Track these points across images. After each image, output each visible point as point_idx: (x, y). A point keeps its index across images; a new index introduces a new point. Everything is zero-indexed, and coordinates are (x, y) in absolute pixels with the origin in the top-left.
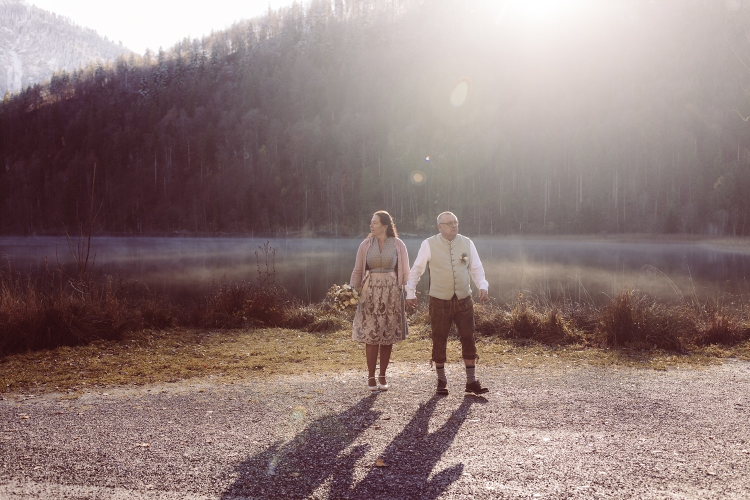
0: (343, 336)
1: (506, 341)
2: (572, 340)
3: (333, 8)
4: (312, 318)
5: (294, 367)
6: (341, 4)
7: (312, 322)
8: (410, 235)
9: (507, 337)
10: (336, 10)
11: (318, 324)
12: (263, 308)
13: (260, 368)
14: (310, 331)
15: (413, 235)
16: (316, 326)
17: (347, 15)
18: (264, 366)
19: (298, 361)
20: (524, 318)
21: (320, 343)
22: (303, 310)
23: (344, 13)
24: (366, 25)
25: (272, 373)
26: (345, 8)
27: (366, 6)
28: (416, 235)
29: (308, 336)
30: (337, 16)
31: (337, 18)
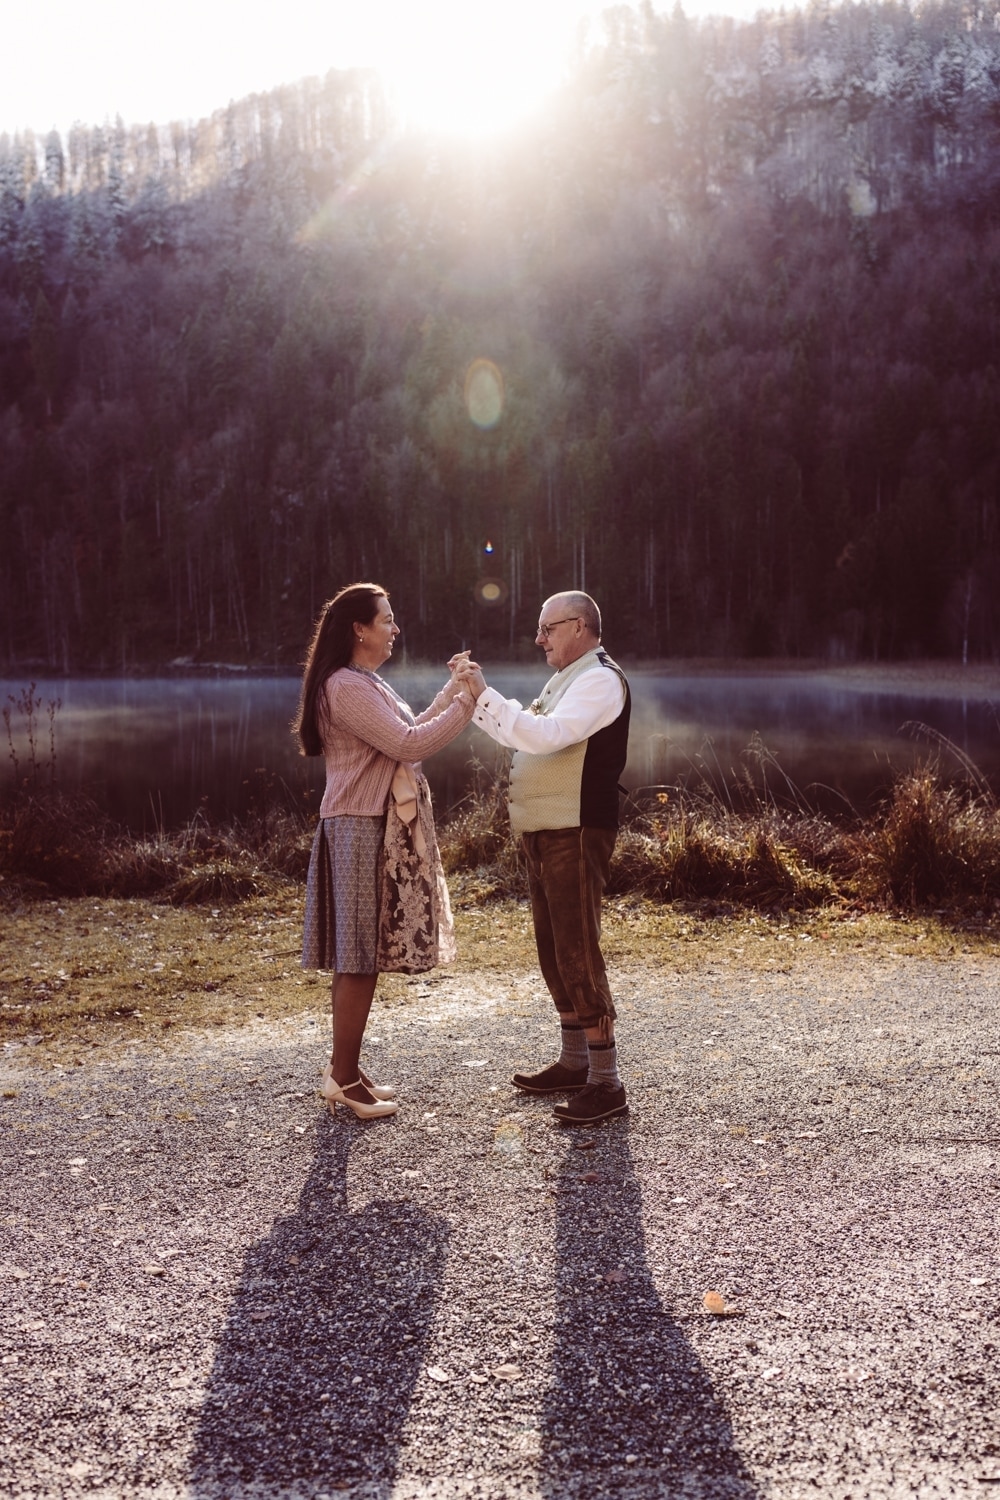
0: (265, 910)
1: (670, 907)
2: (819, 897)
3: (41, 163)
4: (172, 868)
5: (211, 1005)
6: (60, 157)
7: (175, 881)
8: (231, 667)
9: (666, 897)
10: (48, 168)
11: (196, 882)
12: (39, 849)
13: (126, 1013)
14: (177, 902)
15: (238, 668)
16: (187, 888)
17: (75, 182)
18: (135, 1008)
19: (211, 989)
20: (695, 849)
21: (221, 932)
22: (144, 849)
23: (68, 176)
24: (117, 205)
25: (167, 1025)
26: (68, 164)
27: (117, 164)
28: (245, 668)
29: (180, 916)
30: (52, 182)
31: (52, 186)
